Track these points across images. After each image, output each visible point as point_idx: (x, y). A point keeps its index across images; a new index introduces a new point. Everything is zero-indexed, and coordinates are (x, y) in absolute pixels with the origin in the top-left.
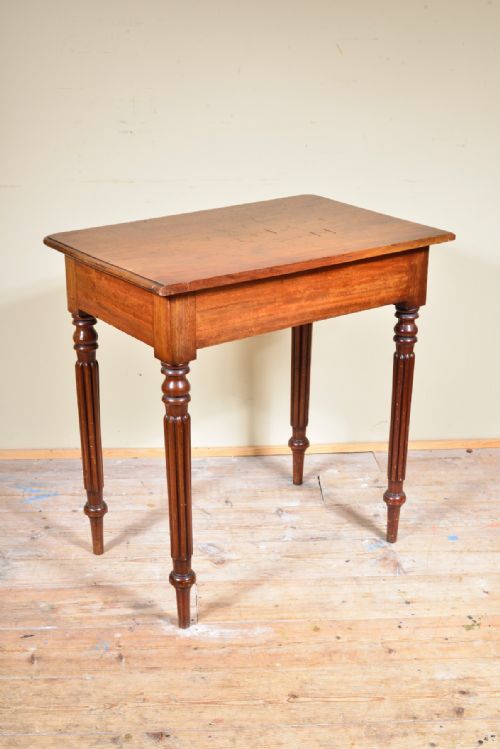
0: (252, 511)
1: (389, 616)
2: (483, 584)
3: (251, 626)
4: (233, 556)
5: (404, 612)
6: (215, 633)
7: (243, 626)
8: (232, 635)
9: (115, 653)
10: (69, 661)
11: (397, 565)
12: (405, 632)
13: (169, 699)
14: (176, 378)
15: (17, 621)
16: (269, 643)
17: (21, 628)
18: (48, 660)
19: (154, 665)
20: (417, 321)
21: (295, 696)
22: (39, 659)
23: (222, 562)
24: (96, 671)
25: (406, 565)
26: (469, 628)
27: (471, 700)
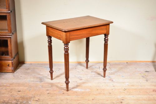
0: (87, 72)
1: (110, 88)
2: (127, 84)
3: (86, 89)
4: (83, 79)
5: (113, 88)
6: (80, 90)
7: (85, 89)
8: (83, 90)
9: (63, 93)
10: (55, 94)
11: (112, 80)
12: (113, 91)
13: (71, 100)
14: (66, 46)
15: (45, 88)
16: (89, 92)
17: (47, 89)
18: (51, 94)
19: (69, 95)
20: (108, 37)
21: (93, 100)
22: (49, 93)
23: (81, 80)
24: (59, 95)
25: (114, 81)
26: (124, 90)
27: (124, 101)
